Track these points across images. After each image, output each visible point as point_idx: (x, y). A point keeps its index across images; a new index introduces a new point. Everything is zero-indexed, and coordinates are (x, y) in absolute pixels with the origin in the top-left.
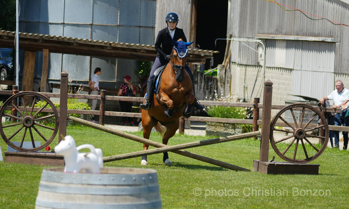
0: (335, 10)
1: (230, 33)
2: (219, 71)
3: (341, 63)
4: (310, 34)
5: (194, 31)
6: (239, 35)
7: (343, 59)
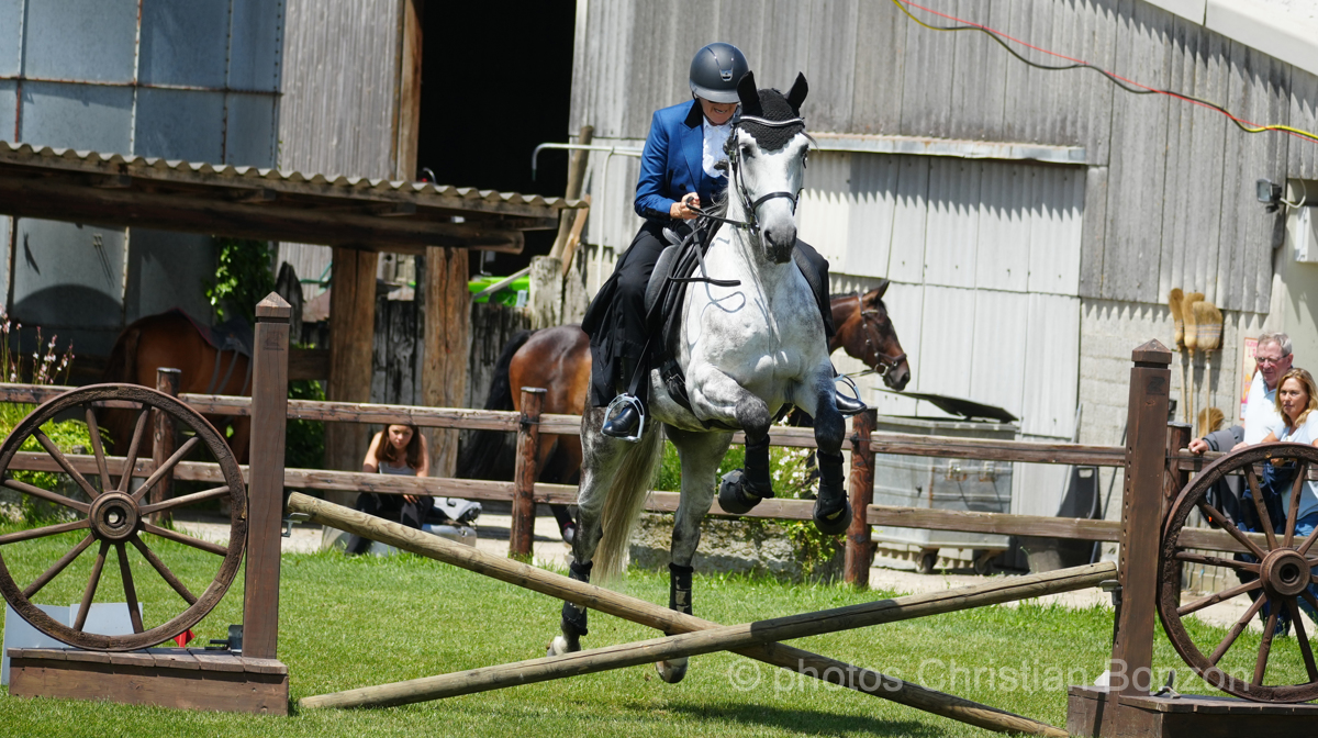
0: (1086, 27)
1: (585, 119)
2: (538, 285)
3: (1110, 254)
4: (964, 129)
5: (413, 110)
6: (625, 129)
7: (1124, 239)
